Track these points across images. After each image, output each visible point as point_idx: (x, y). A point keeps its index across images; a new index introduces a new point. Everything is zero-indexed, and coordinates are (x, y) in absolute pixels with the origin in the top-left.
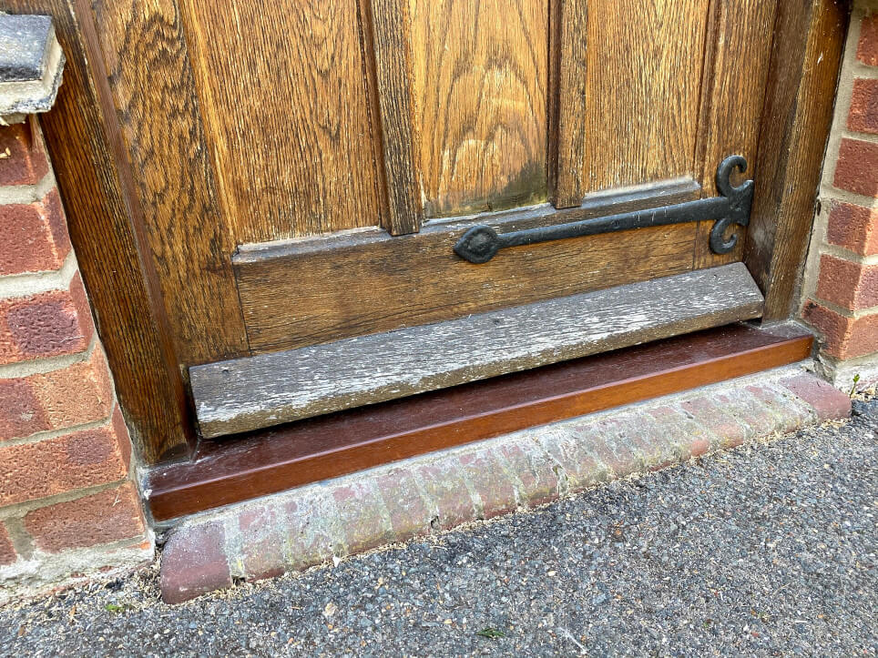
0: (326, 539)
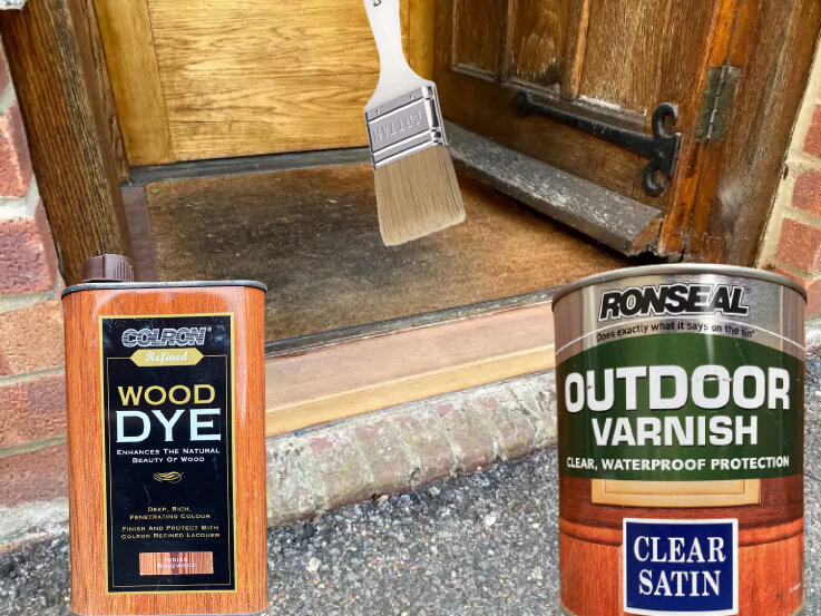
0: (306, 492)
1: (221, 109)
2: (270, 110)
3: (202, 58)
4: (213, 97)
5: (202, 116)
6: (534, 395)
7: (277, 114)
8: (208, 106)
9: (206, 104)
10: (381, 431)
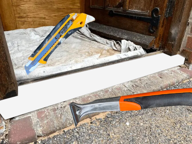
1: (31, 17)
2: (44, 18)
3: (25, 3)
4: (28, 14)
5: (26, 19)
6: (131, 86)
7: (46, 19)
8: (27, 17)
9: (27, 16)
10: (89, 99)
